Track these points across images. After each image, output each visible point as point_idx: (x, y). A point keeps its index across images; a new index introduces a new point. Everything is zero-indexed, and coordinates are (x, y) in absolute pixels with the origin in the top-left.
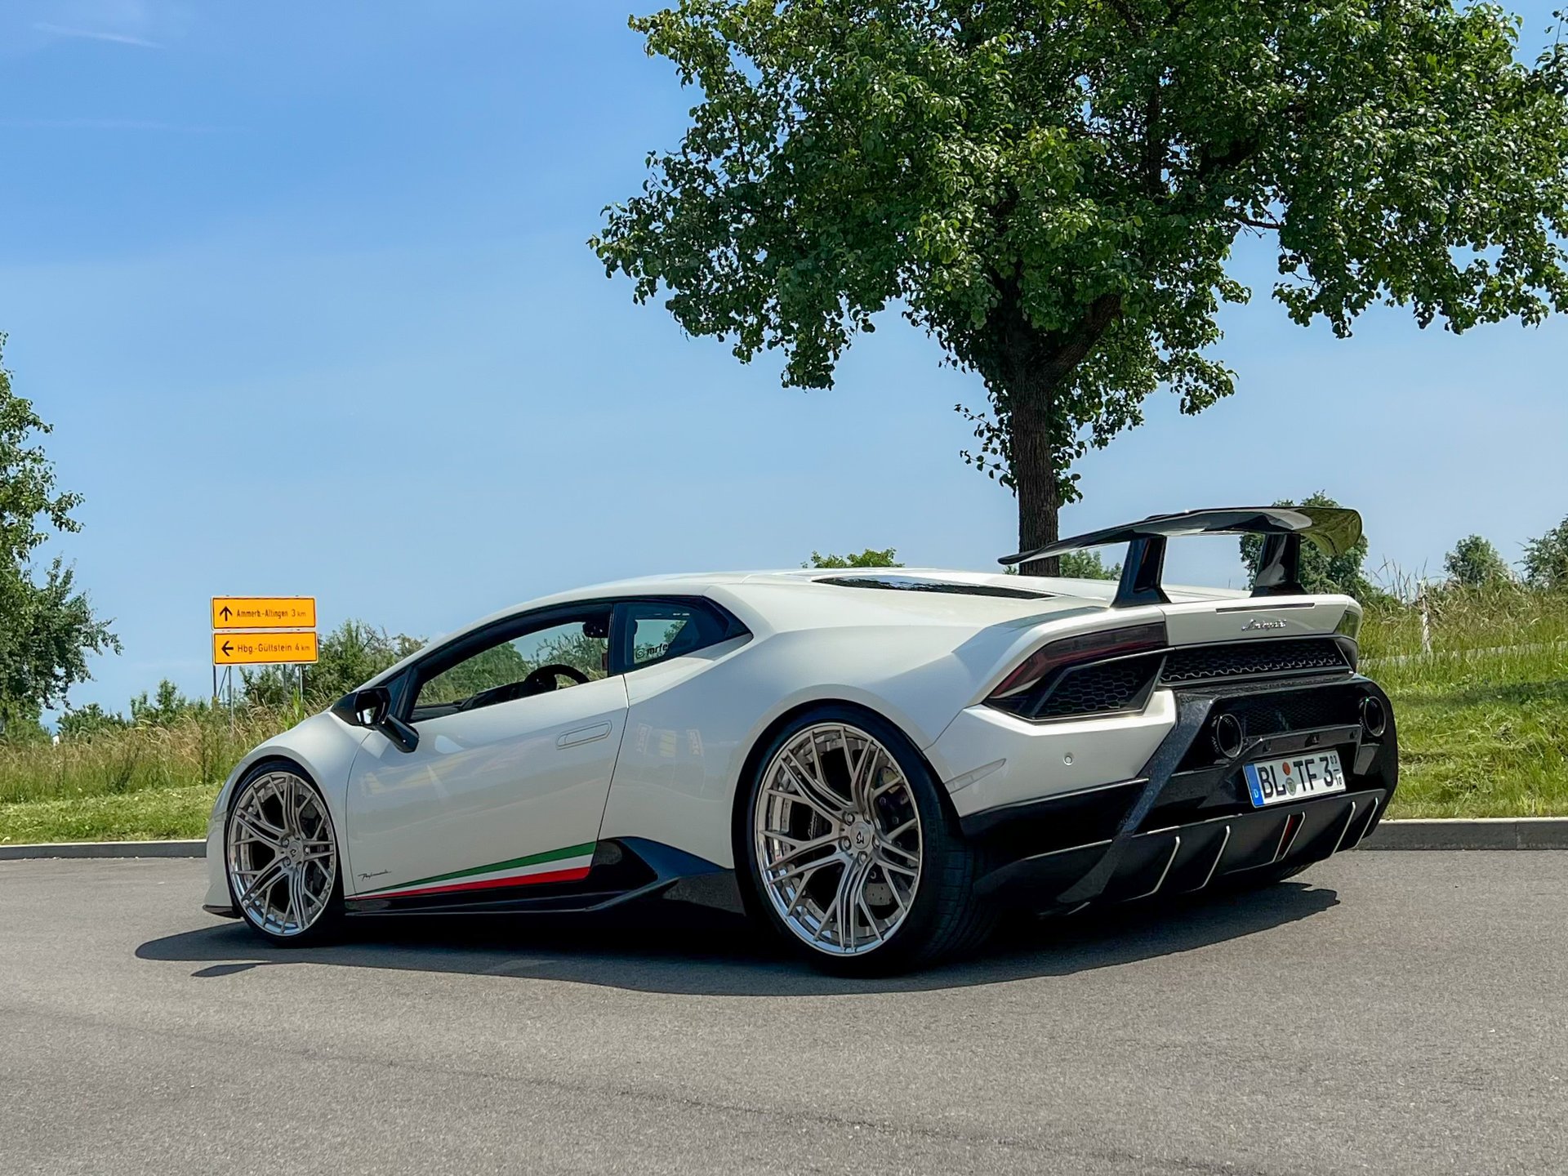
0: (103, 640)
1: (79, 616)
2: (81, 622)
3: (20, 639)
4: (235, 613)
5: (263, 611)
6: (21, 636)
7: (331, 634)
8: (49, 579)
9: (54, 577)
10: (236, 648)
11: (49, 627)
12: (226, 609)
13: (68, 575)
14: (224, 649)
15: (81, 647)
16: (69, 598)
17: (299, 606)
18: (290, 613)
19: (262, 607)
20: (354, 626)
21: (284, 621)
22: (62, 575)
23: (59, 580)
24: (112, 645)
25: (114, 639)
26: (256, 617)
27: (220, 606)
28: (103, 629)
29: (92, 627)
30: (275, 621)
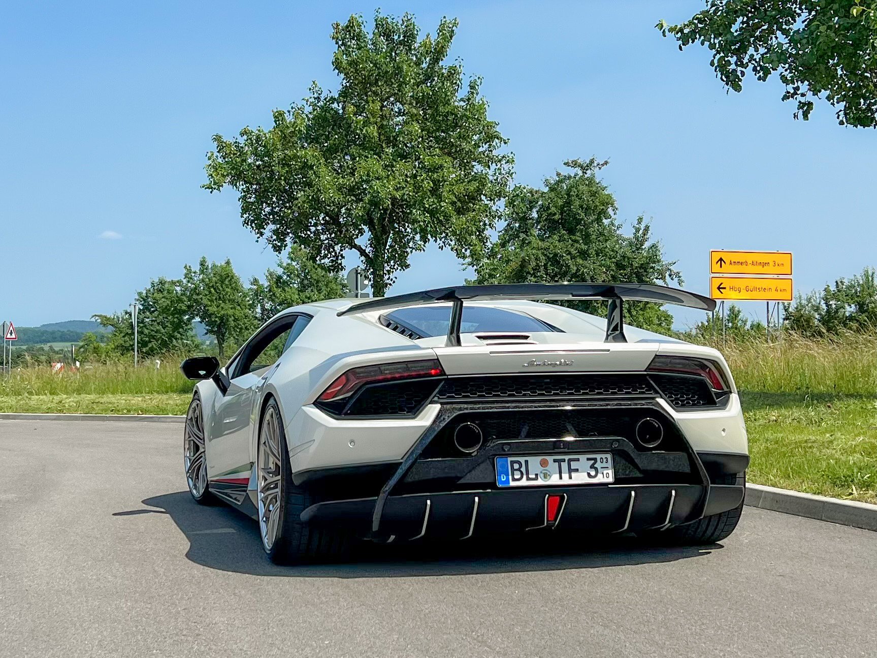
0: (670, 275)
1: (653, 258)
2: (654, 262)
3: (612, 272)
4: (728, 262)
5: (750, 262)
6: (613, 270)
7: (853, 278)
8: (634, 231)
9: (638, 230)
10: (728, 288)
11: (632, 265)
12: (721, 260)
13: (647, 228)
14: (719, 288)
15: (655, 280)
16: (646, 245)
17: (779, 259)
18: (772, 264)
19: (750, 258)
20: (870, 273)
21: (766, 269)
22: (643, 226)
23: (641, 232)
24: (676, 279)
25: (678, 275)
26: (744, 266)
27: (716, 257)
28: (670, 267)
29: (663, 266)
30: (759, 269)
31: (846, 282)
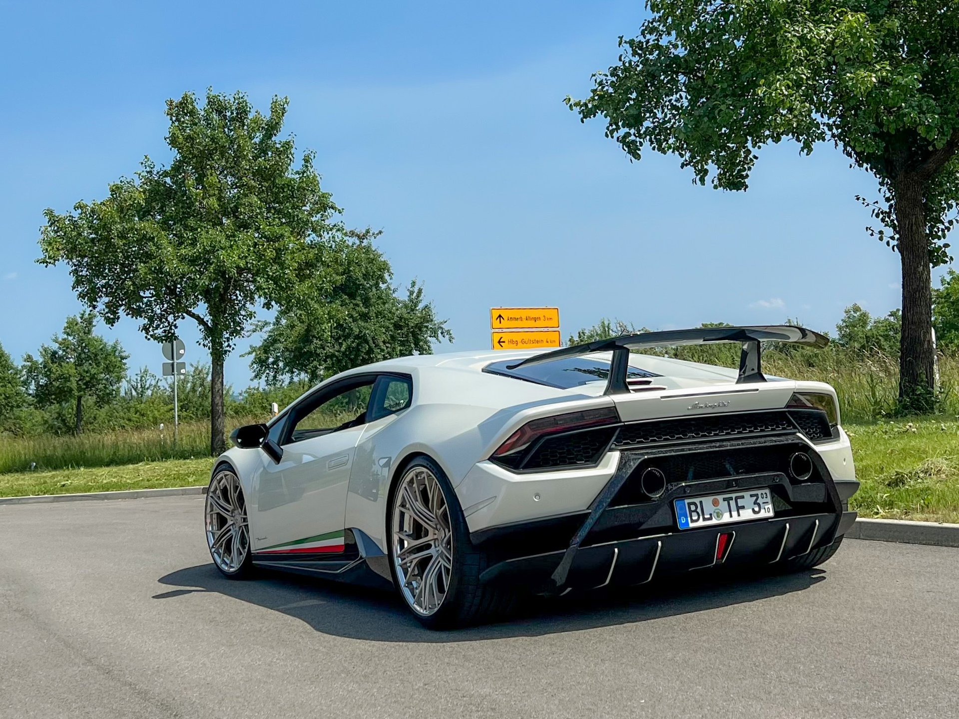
0: (442, 333)
1: (427, 318)
2: (428, 322)
3: (390, 333)
4: (506, 318)
5: (524, 317)
6: (391, 331)
7: (592, 329)
8: (409, 294)
9: (412, 293)
10: (507, 342)
11: (408, 324)
12: (500, 316)
13: (420, 291)
14: (499, 342)
15: (429, 338)
16: (420, 306)
17: (548, 314)
18: (542, 318)
19: (524, 314)
20: (606, 323)
21: (538, 323)
22: (416, 290)
23: (415, 294)
24: (447, 337)
25: (448, 332)
26: (519, 321)
27: (496, 314)
28: (442, 326)
29: (435, 325)
30: (531, 323)
31: (587, 333)
